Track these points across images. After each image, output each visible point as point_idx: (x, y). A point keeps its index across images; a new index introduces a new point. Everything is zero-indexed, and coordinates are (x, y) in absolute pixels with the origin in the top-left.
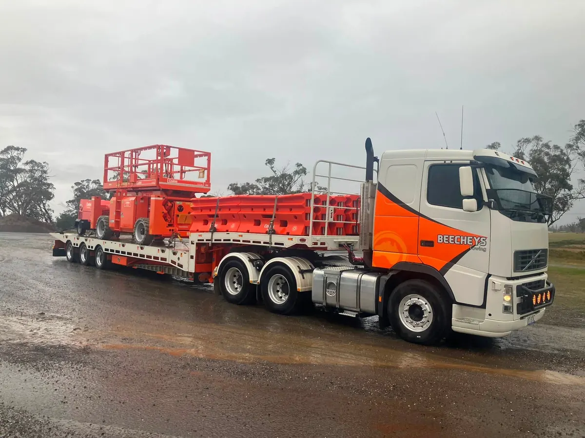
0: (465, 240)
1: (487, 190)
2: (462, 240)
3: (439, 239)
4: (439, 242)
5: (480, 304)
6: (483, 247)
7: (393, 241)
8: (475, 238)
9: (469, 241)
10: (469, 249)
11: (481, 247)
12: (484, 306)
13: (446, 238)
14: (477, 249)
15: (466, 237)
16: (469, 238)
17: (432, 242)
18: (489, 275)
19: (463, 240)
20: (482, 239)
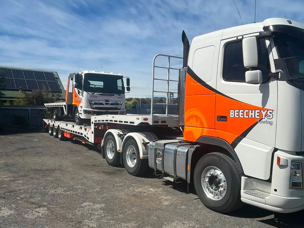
0: (253, 114)
1: (275, 61)
2: (250, 114)
3: (231, 114)
4: (231, 116)
5: (267, 178)
6: (270, 120)
7: (197, 117)
8: (262, 111)
9: (257, 114)
10: (257, 123)
11: (268, 120)
12: (270, 181)
13: (237, 112)
14: (264, 122)
15: (254, 111)
16: (257, 111)
17: (225, 117)
18: (276, 150)
19: (252, 114)
20: (269, 112)
